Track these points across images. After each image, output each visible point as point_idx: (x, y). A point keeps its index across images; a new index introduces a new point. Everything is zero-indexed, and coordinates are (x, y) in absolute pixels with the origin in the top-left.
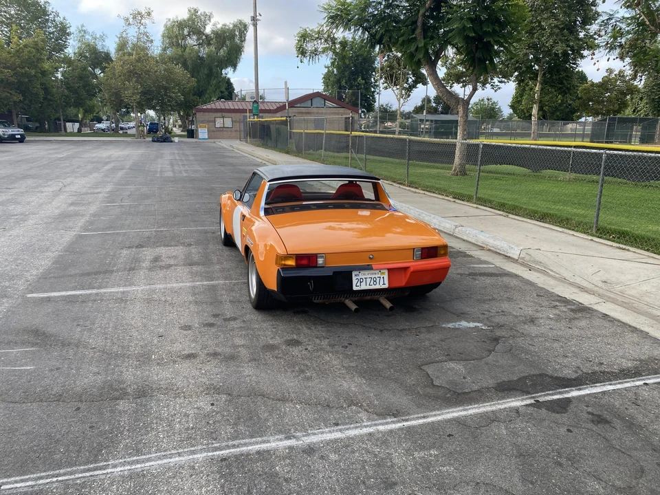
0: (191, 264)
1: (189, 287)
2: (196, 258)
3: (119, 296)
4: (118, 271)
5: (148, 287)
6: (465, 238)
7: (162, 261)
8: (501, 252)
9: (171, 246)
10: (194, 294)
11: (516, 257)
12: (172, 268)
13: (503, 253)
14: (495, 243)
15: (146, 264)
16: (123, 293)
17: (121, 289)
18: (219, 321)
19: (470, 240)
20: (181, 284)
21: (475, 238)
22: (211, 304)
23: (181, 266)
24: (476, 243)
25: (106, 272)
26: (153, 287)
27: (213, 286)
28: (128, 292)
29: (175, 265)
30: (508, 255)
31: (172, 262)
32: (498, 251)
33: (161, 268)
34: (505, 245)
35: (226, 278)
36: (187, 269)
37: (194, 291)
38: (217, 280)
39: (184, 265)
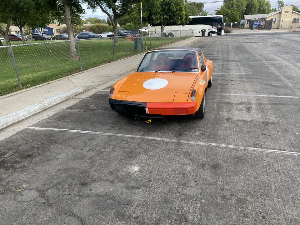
0: (229, 103)
1: (231, 93)
2: (225, 108)
3: (258, 93)
4: (267, 104)
5: (248, 95)
6: (55, 104)
7: (245, 108)
8: (76, 94)
9: (242, 120)
10: (229, 91)
11: (82, 91)
12: (238, 103)
13: (77, 94)
14: (71, 93)
15: (254, 107)
16: (257, 94)
17: (259, 95)
18: (223, 85)
19: (58, 102)
20: (234, 95)
21: (60, 99)
22: (224, 88)
23: (234, 103)
24: (62, 101)
25: (273, 104)
26: (246, 95)
27: (221, 93)
28: (255, 94)
29: (237, 104)
30: (79, 93)
31: (239, 106)
32: (75, 95)
33: (244, 103)
34: (76, 90)
35: (215, 95)
36: (231, 101)
37: (229, 92)
38: (219, 95)
39: (233, 104)
